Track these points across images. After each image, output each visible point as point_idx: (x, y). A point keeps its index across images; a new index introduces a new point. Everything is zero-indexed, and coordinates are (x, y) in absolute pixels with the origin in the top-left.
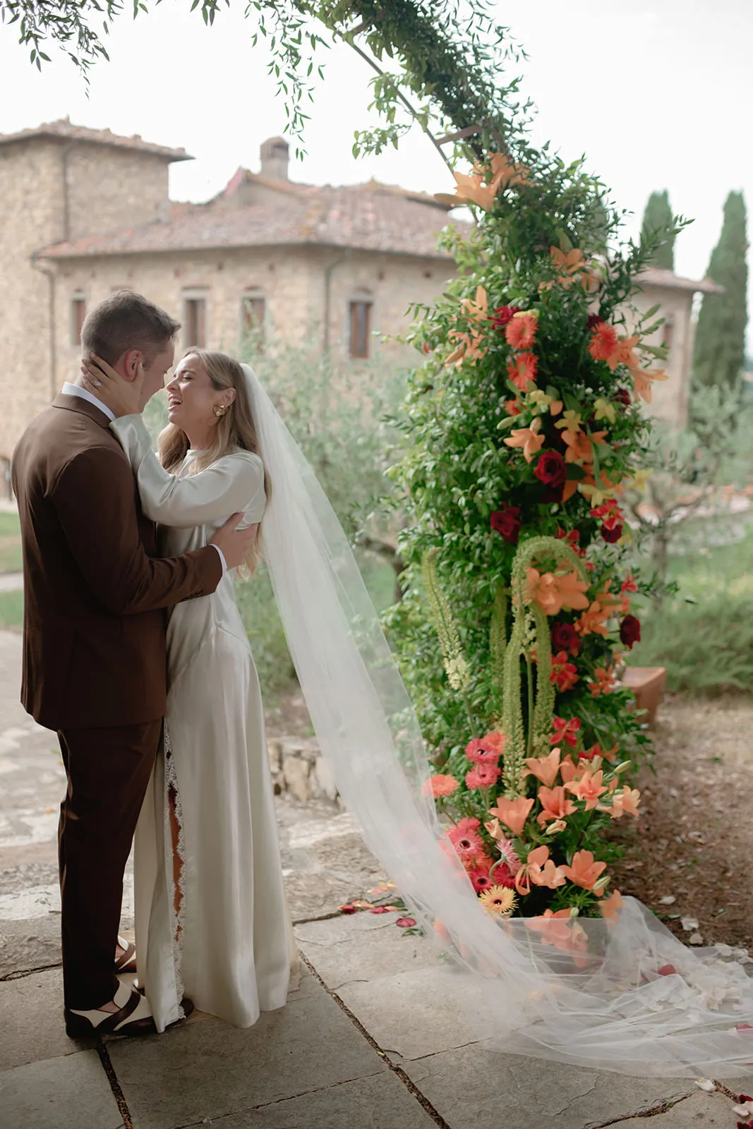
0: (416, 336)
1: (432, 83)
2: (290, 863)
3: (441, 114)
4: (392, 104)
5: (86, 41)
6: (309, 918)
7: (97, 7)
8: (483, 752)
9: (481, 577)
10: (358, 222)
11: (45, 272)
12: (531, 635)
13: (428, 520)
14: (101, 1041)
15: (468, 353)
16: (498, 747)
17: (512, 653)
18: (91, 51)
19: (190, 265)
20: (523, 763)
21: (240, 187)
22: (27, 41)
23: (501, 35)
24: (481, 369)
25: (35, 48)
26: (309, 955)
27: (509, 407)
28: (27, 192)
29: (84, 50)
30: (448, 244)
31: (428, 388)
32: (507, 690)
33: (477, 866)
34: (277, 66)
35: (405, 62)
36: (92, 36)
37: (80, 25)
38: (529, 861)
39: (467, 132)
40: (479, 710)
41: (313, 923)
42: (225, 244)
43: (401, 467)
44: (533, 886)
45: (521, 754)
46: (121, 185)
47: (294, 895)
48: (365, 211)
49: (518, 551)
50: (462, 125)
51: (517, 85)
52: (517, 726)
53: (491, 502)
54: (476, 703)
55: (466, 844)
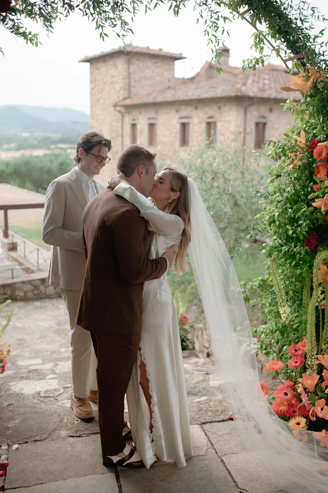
0: (272, 153)
1: (281, 35)
2: (207, 393)
3: (285, 48)
4: (262, 45)
5: (124, 27)
6: (214, 421)
7: (129, 11)
8: (296, 351)
9: (299, 268)
10: (261, 85)
11: (120, 112)
12: (322, 297)
13: (275, 240)
14: (117, 469)
15: (295, 162)
16: (305, 348)
17: (312, 305)
18: (126, 31)
19: (183, 108)
20: (316, 357)
21: (206, 71)
22: (99, 29)
23: (314, 11)
24: (301, 169)
25: (102, 31)
26: (212, 439)
27: (315, 187)
28: (113, 77)
29: (123, 30)
30: (290, 108)
31: (279, 176)
32: (309, 322)
33: (292, 404)
34: (208, 31)
35: (268, 26)
36: (126, 24)
37: (122, 20)
38: (316, 405)
39: (299, 56)
40: (296, 330)
41: (215, 423)
42: (199, 98)
43: (264, 214)
44: (317, 417)
45: (315, 353)
46: (153, 72)
47: (208, 409)
48: (264, 79)
49: (316, 257)
50: (296, 53)
51: (323, 32)
52: (313, 340)
53: (305, 233)
54: (295, 327)
55: (286, 394)
